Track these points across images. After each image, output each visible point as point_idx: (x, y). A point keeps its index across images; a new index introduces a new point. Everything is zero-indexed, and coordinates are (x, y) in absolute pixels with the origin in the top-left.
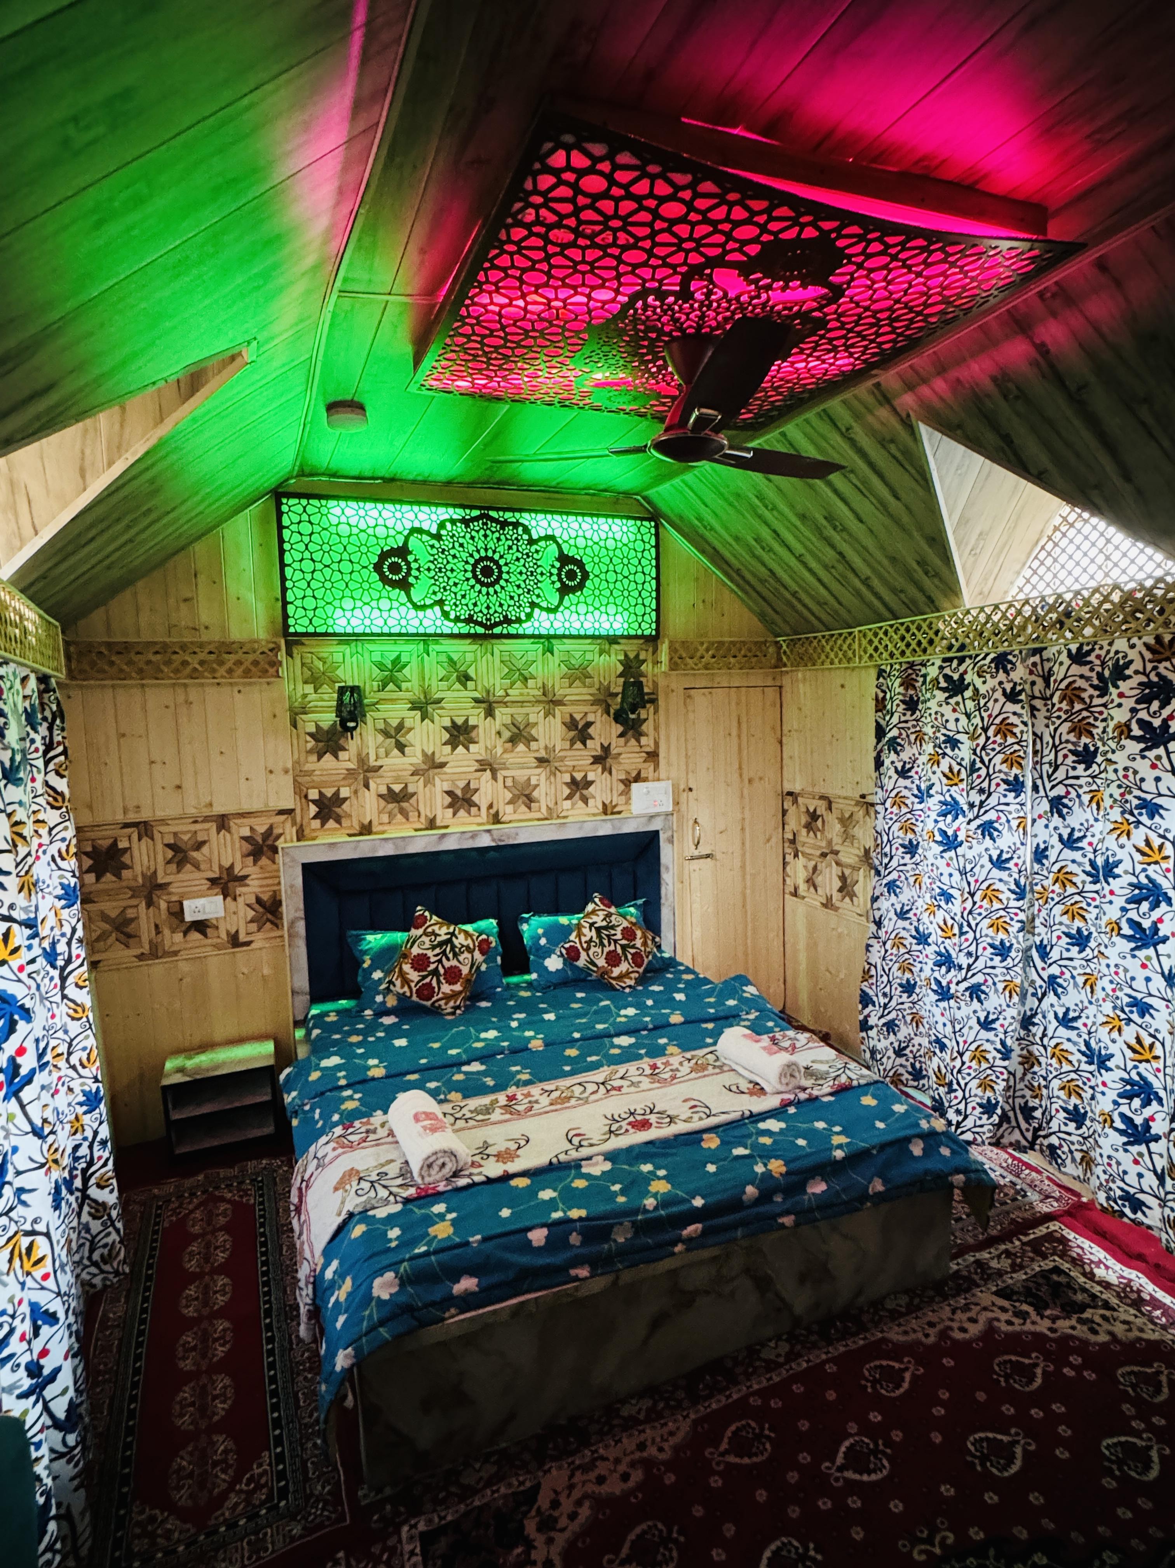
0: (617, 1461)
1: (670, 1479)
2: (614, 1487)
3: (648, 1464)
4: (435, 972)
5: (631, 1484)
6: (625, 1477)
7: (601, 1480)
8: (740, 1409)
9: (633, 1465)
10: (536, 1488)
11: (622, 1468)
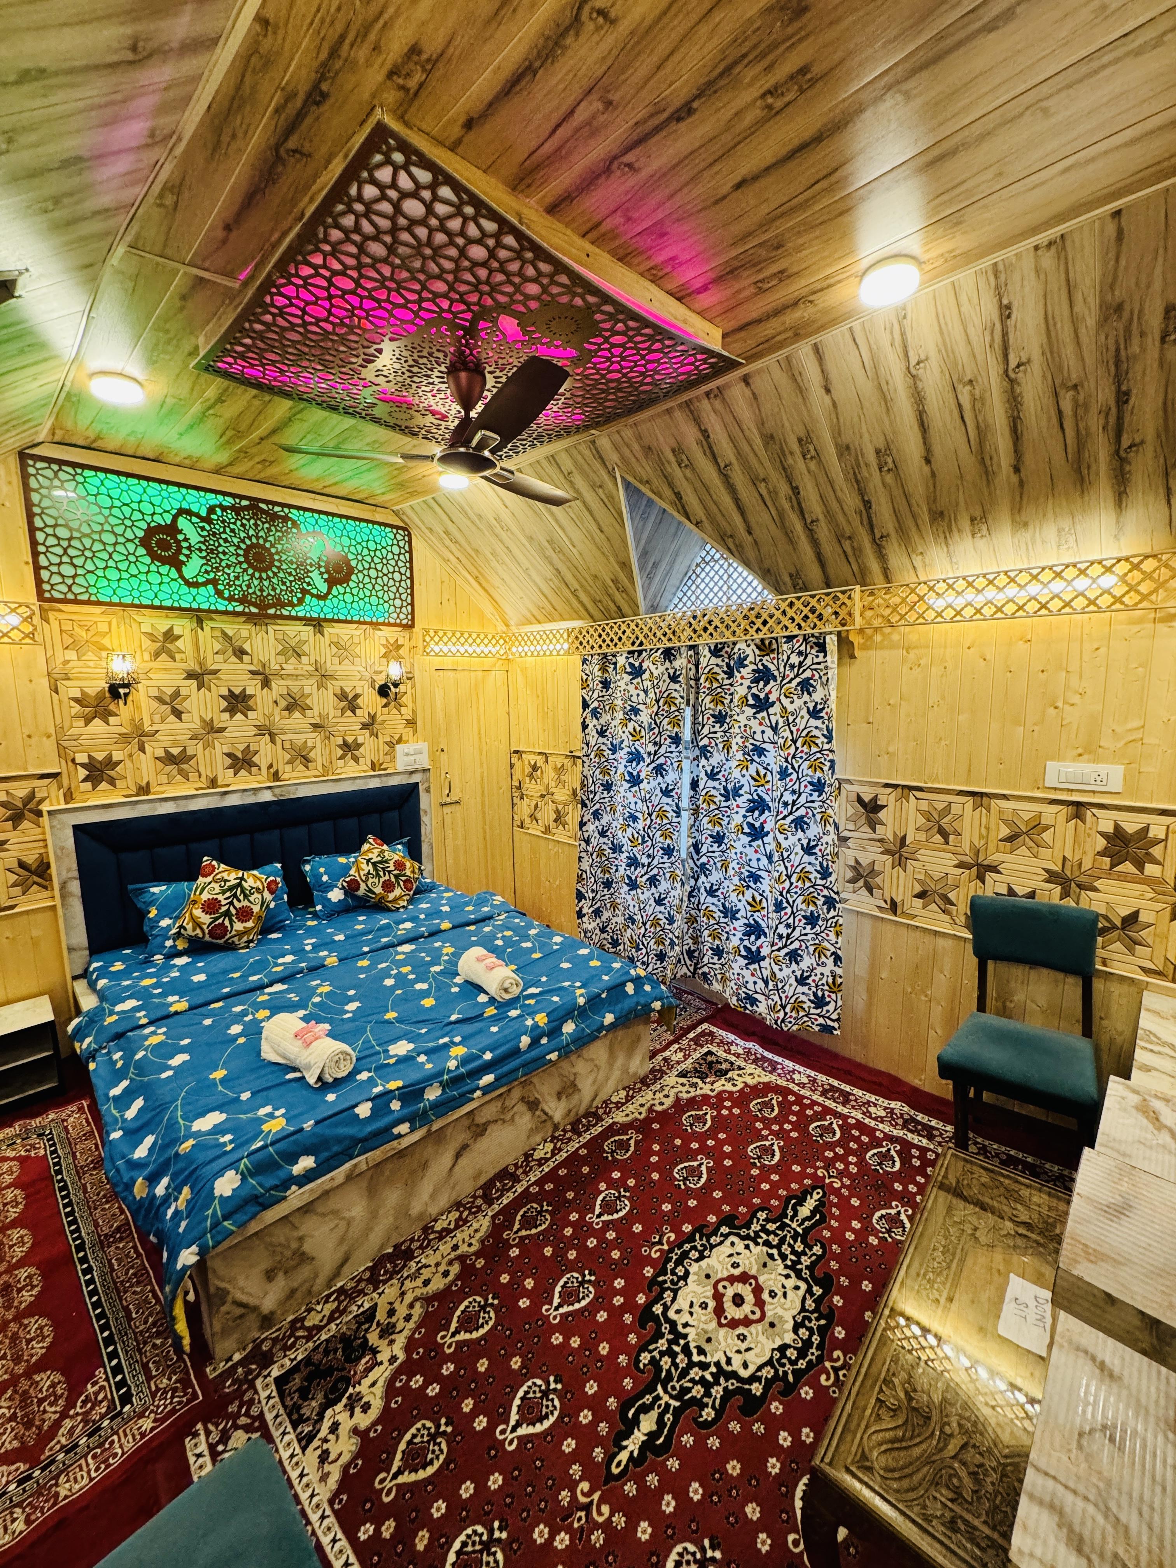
0: (438, 1265)
1: (480, 1263)
2: (438, 1284)
3: (461, 1259)
4: (227, 914)
5: (451, 1277)
6: (446, 1274)
7: (426, 1283)
8: (525, 1197)
9: (450, 1263)
10: (374, 1308)
11: (442, 1269)
